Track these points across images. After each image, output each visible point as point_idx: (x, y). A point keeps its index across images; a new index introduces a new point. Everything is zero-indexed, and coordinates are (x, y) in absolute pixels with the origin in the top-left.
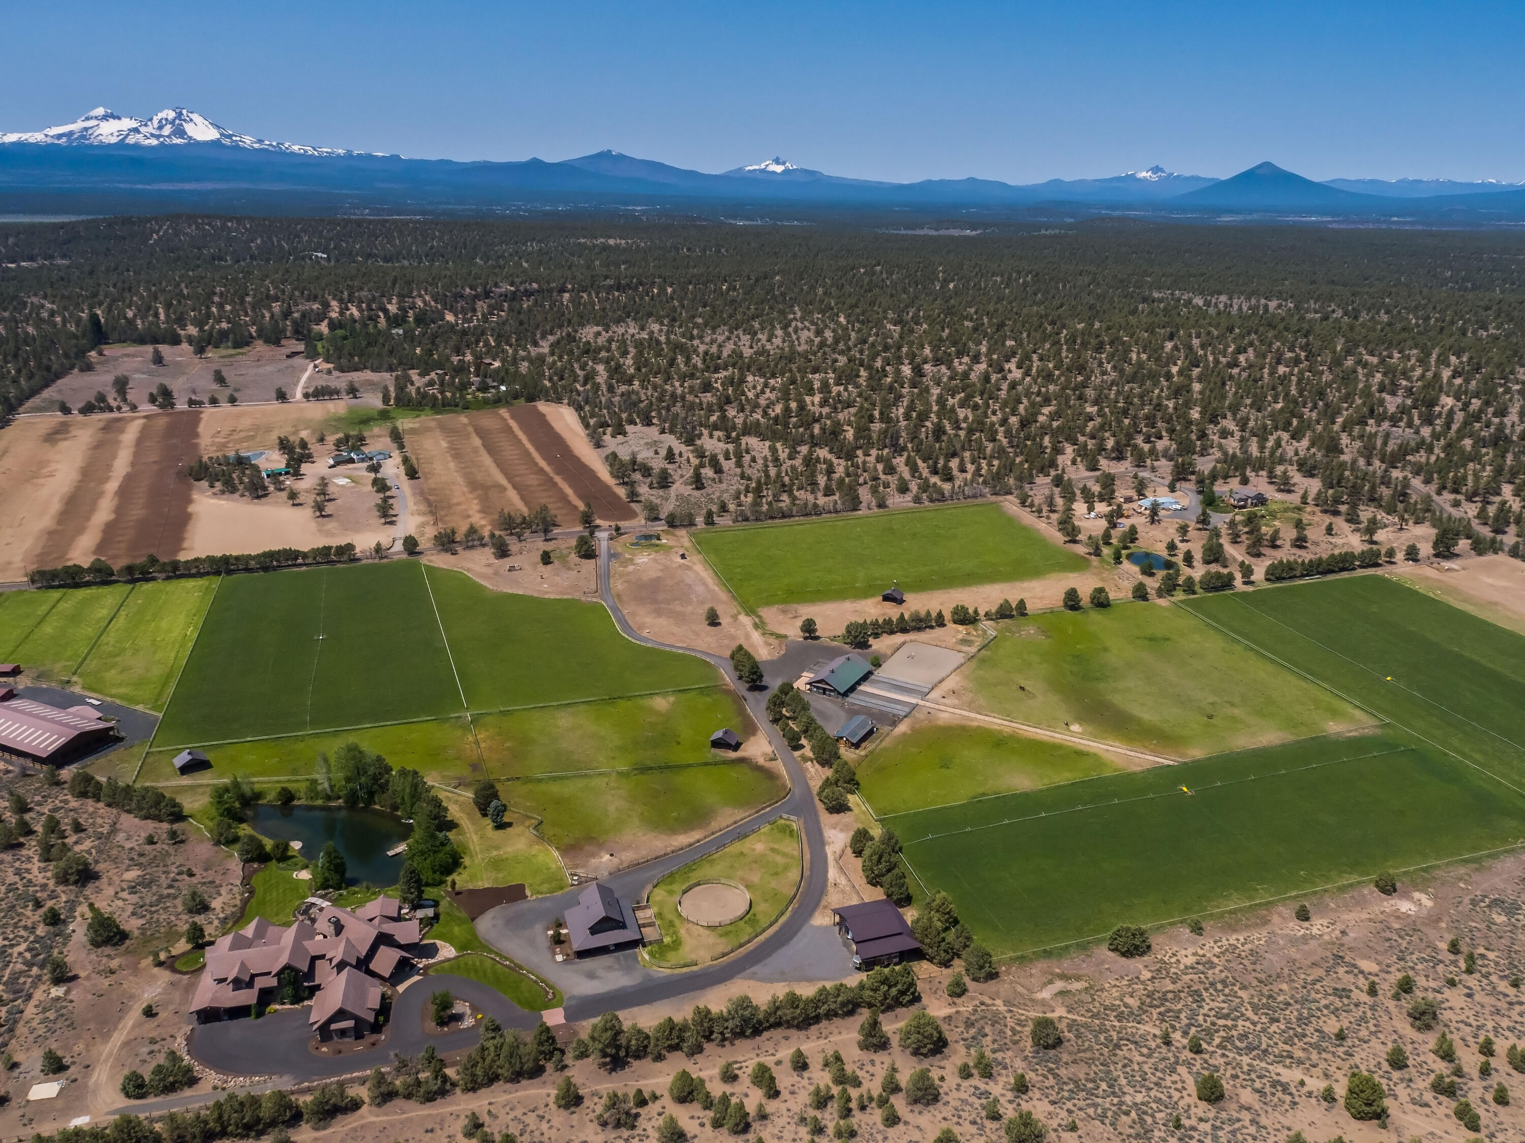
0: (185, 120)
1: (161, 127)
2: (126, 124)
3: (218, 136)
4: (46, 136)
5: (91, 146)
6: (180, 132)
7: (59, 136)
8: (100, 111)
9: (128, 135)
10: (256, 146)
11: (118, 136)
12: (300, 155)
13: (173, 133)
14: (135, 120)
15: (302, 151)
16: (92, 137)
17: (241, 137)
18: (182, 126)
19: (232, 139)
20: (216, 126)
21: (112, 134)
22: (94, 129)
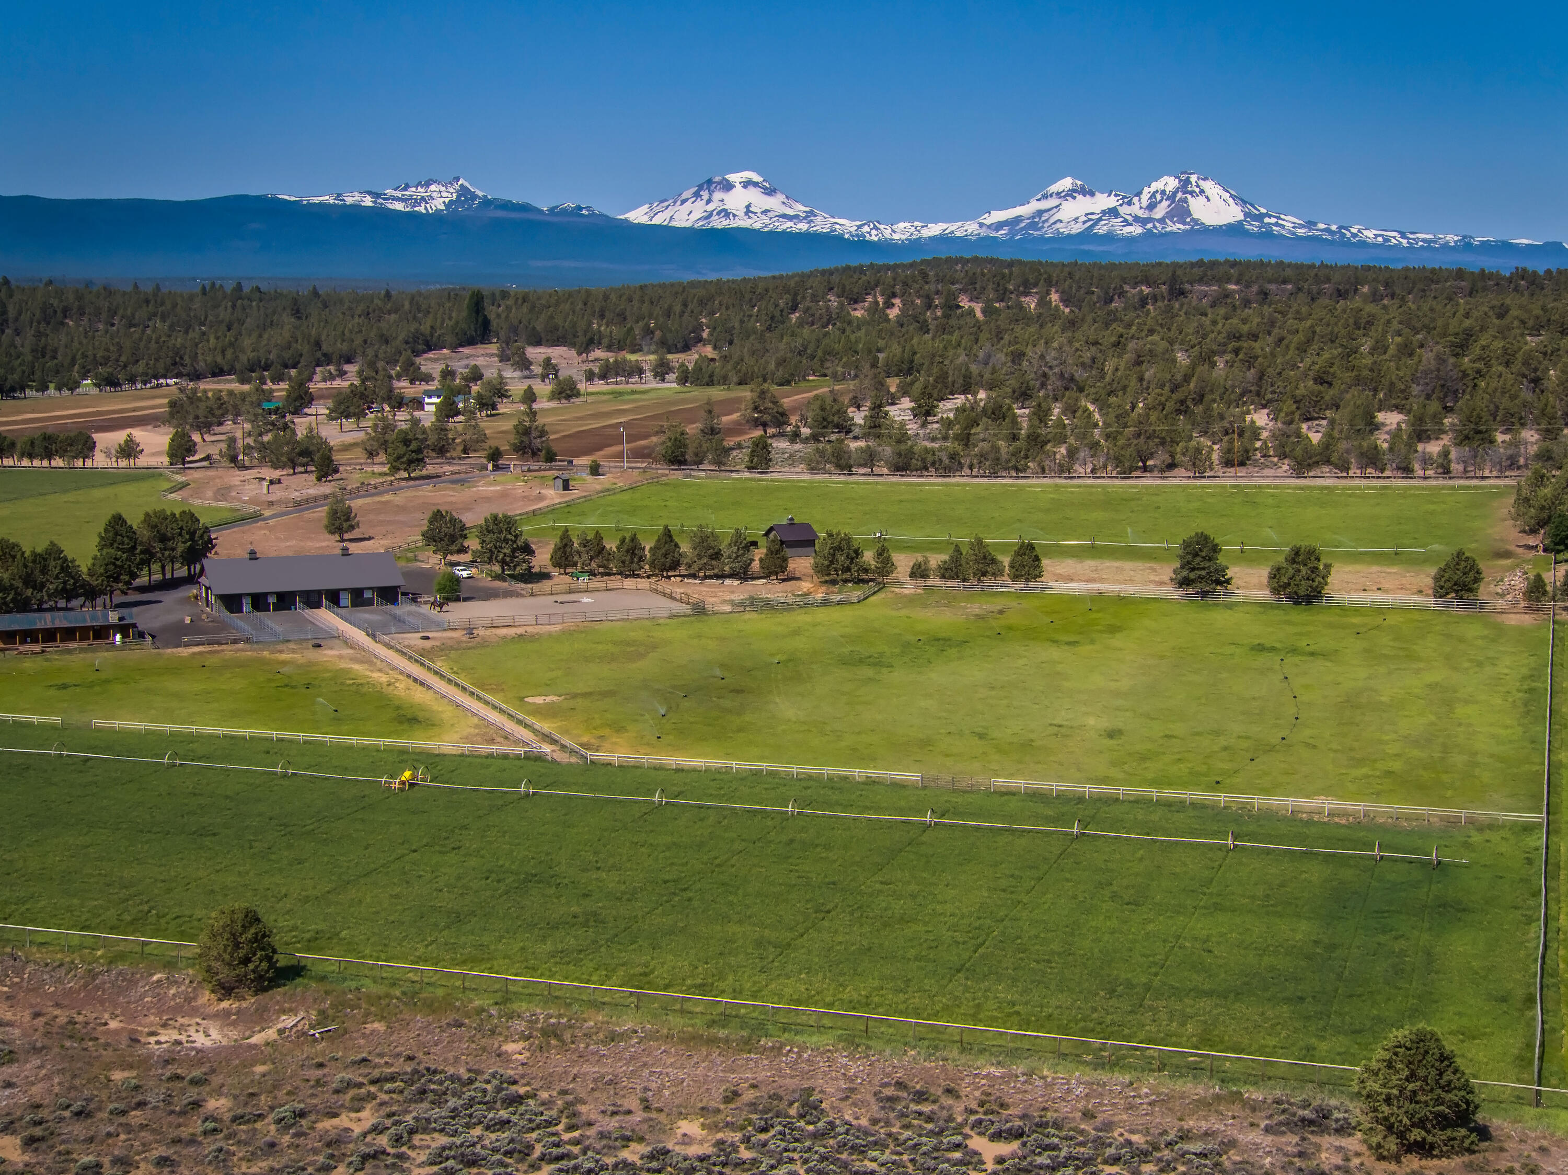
0: (1192, 193)
1: (1151, 207)
2: (1104, 201)
3: (1241, 217)
4: (981, 225)
5: (1042, 239)
6: (1180, 211)
7: (999, 226)
8: (1066, 183)
9: (1100, 219)
10: (1301, 232)
11: (1084, 222)
12: (1375, 246)
13: (1170, 215)
14: (1116, 195)
15: (1380, 239)
16: (1046, 225)
17: (1279, 218)
18: (1186, 202)
19: (1262, 222)
20: (1241, 201)
21: (1076, 220)
22: (1051, 212)
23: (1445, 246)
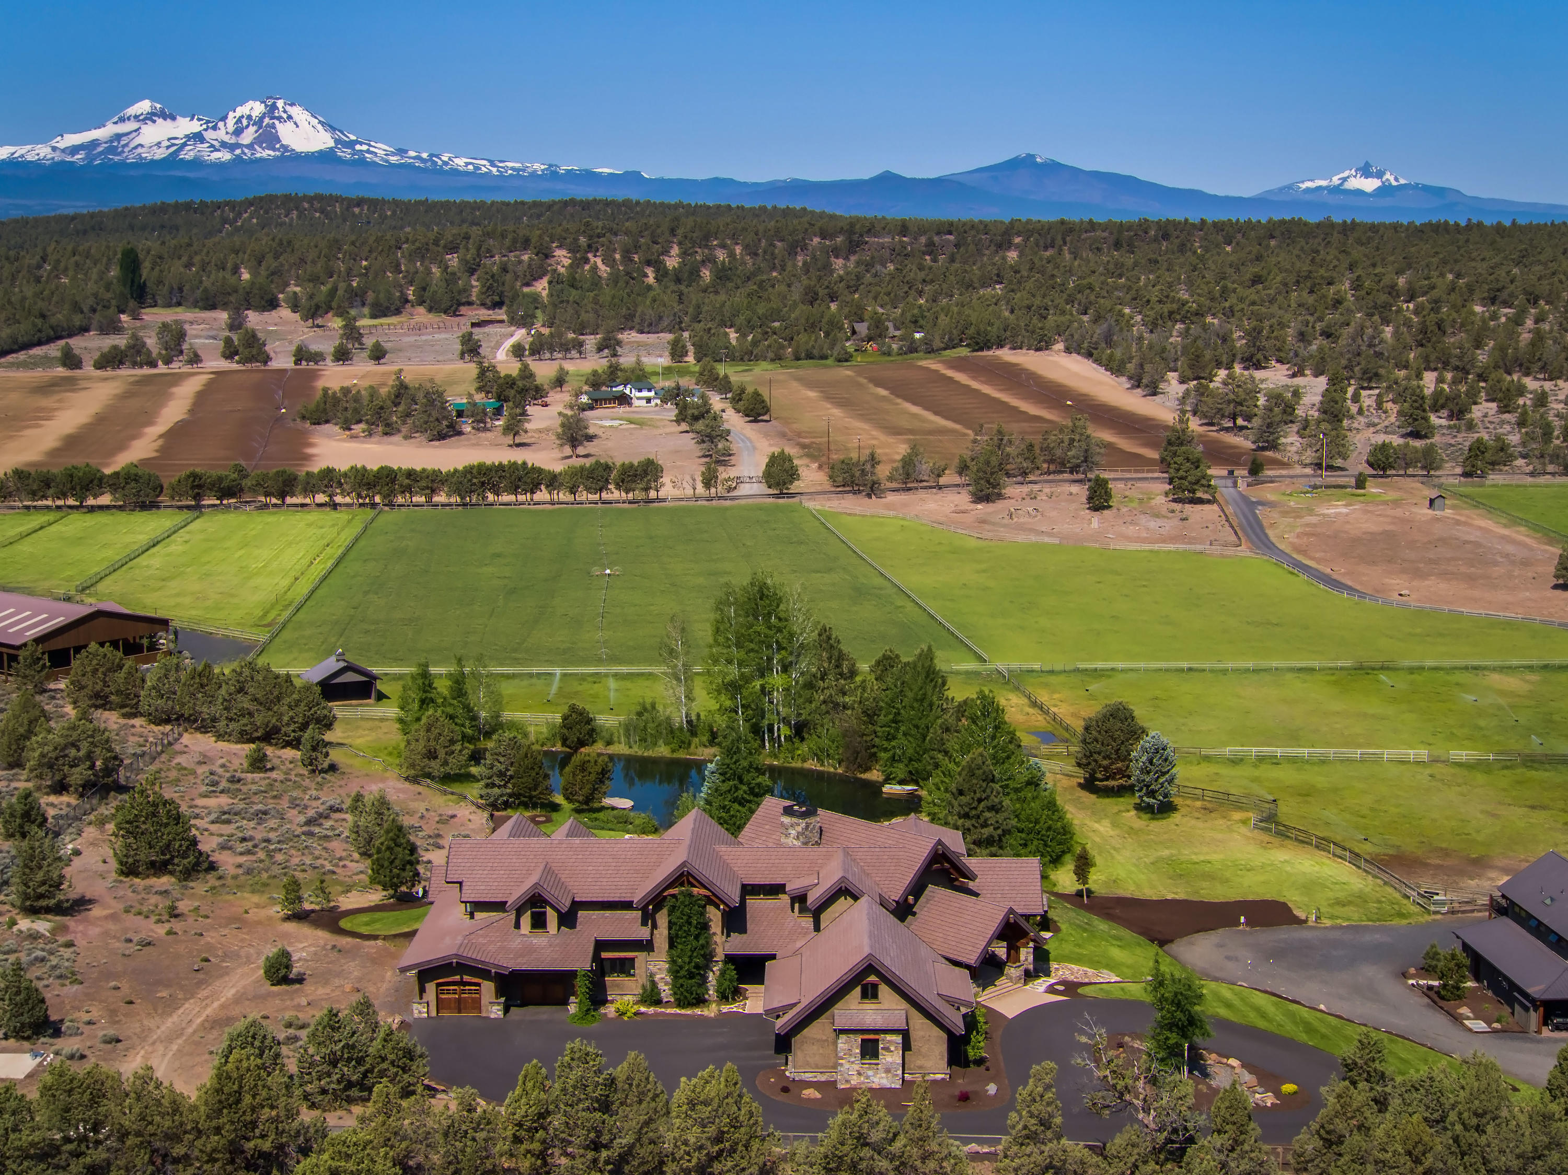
0: (279, 118)
1: (238, 132)
2: (186, 126)
3: (331, 143)
4: (54, 149)
5: (123, 164)
6: (269, 138)
7: (74, 150)
8: (144, 106)
9: (185, 145)
10: (394, 159)
11: (168, 147)
12: (467, 174)
13: (258, 141)
14: (199, 120)
15: (471, 167)
16: (126, 150)
17: (370, 145)
18: (274, 128)
19: (354, 149)
20: (330, 127)
21: (158, 144)
22: (131, 136)
23: (533, 174)
